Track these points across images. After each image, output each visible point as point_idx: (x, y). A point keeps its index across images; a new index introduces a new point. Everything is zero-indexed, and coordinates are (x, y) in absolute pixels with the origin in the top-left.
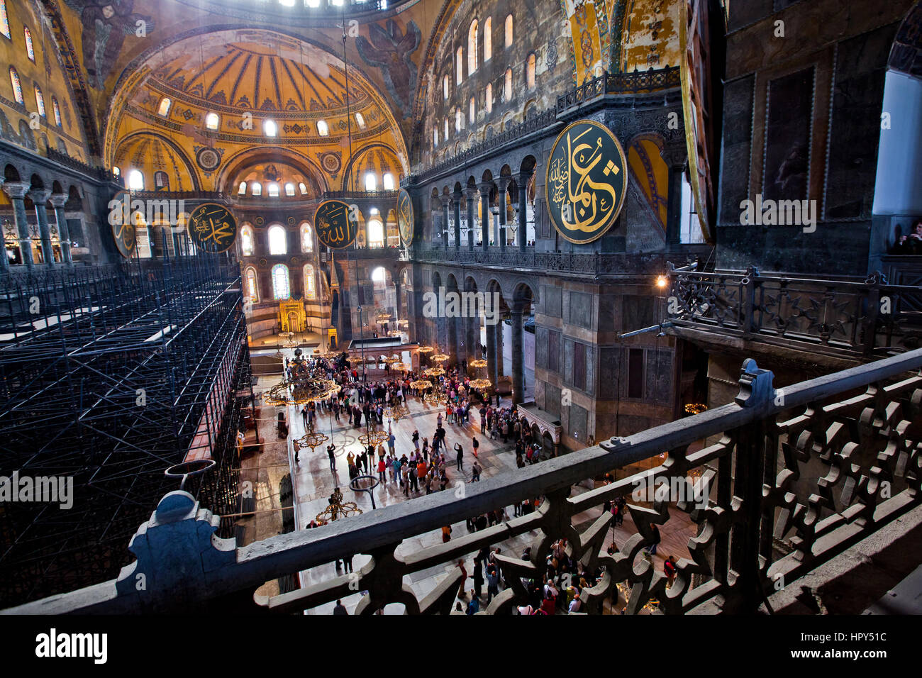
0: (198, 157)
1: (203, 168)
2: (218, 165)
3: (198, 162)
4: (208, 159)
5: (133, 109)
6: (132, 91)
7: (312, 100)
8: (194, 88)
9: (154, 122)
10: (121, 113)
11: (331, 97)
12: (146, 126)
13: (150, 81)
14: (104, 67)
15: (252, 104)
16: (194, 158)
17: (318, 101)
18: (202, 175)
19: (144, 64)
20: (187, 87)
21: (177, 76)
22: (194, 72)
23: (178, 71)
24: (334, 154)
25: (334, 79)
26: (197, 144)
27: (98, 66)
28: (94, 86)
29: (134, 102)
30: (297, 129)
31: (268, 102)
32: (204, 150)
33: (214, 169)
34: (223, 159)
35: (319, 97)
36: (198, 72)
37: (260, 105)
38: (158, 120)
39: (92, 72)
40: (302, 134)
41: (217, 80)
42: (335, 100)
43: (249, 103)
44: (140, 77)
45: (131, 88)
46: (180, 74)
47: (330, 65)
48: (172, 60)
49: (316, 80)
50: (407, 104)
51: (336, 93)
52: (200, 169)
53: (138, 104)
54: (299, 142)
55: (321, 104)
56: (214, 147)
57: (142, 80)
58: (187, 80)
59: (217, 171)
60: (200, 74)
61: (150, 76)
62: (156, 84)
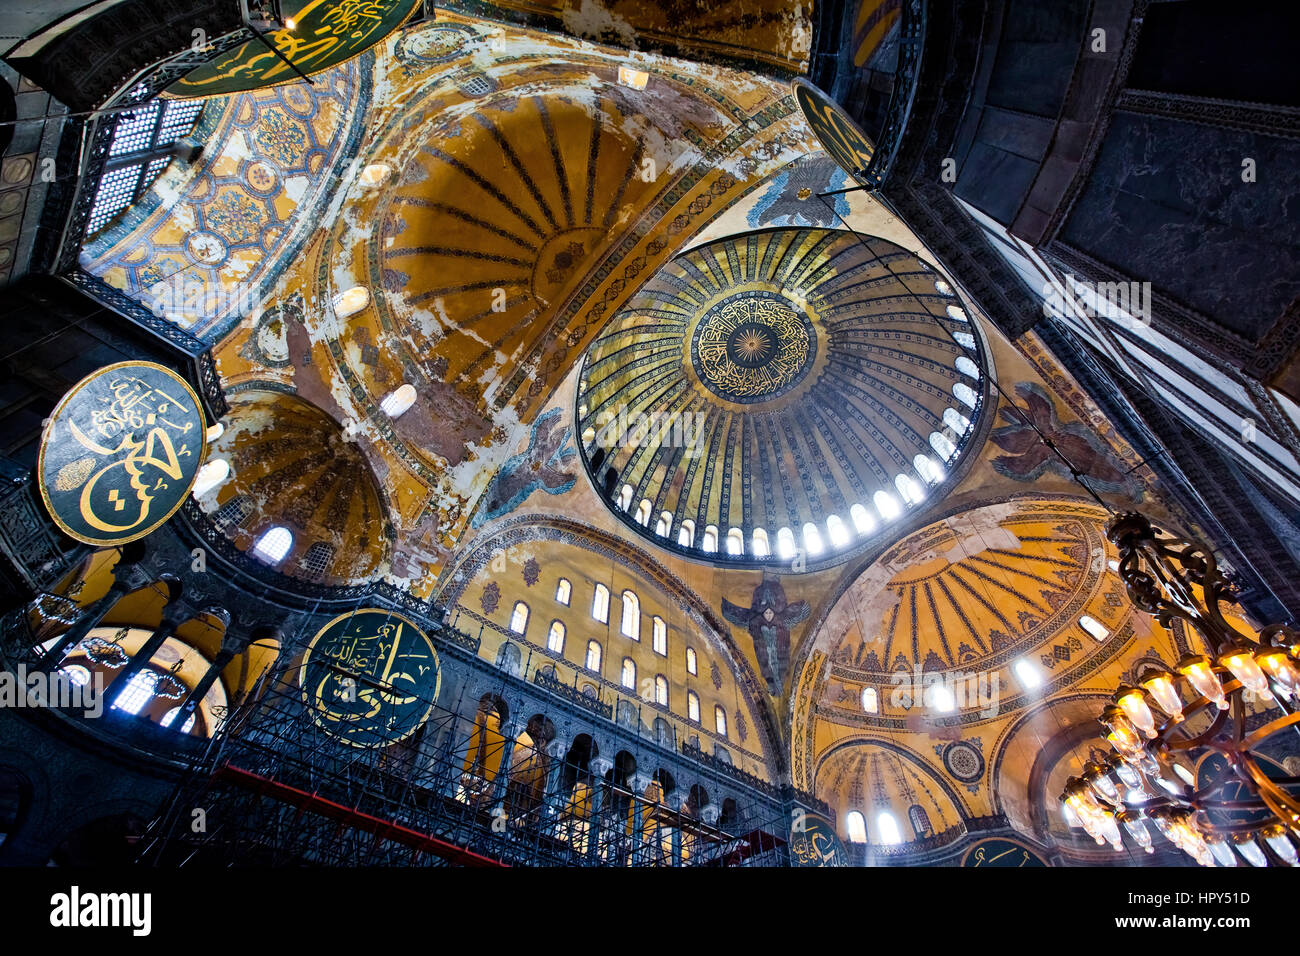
0: (946, 762)
1: (961, 779)
2: (982, 767)
3: (951, 771)
4: (963, 762)
5: (828, 711)
6: (817, 687)
7: (1044, 593)
8: (895, 663)
9: (863, 724)
10: (811, 718)
11: (1059, 568)
12: (852, 731)
13: (835, 671)
14: (781, 671)
15: (978, 649)
16: (941, 765)
17: (1051, 589)
18: (963, 790)
19: (813, 649)
20: (886, 664)
21: (864, 656)
22: (881, 641)
23: (862, 646)
24: (1145, 660)
25: (1028, 539)
26: (937, 742)
27: (776, 672)
28: (773, 695)
29: (825, 702)
30: (1061, 653)
31: (995, 635)
32: (949, 748)
33: (979, 776)
34: (986, 754)
35: (1046, 582)
36: (886, 640)
37: (989, 646)
38: (868, 719)
39: (770, 680)
40: (1075, 657)
41: (915, 639)
42: (1065, 569)
43: (973, 650)
44: (818, 669)
45: (812, 683)
46: (867, 651)
47: (1001, 524)
48: (844, 634)
49: (1015, 559)
50: (1122, 479)
51: (1054, 558)
52: (957, 783)
53: (832, 703)
54: (1080, 675)
55: (1058, 591)
56: (963, 739)
57: (822, 672)
58: (881, 655)
59: (984, 778)
60: (890, 638)
61: (829, 665)
62: (845, 673)
